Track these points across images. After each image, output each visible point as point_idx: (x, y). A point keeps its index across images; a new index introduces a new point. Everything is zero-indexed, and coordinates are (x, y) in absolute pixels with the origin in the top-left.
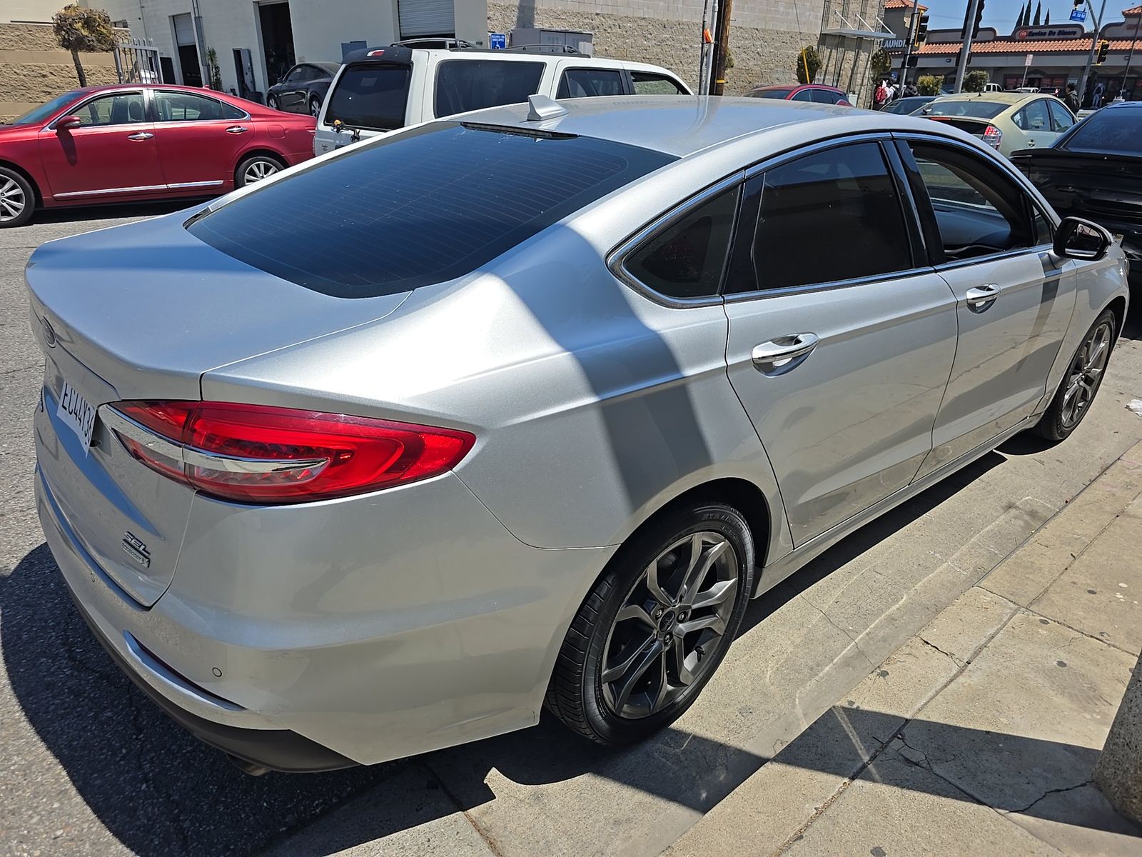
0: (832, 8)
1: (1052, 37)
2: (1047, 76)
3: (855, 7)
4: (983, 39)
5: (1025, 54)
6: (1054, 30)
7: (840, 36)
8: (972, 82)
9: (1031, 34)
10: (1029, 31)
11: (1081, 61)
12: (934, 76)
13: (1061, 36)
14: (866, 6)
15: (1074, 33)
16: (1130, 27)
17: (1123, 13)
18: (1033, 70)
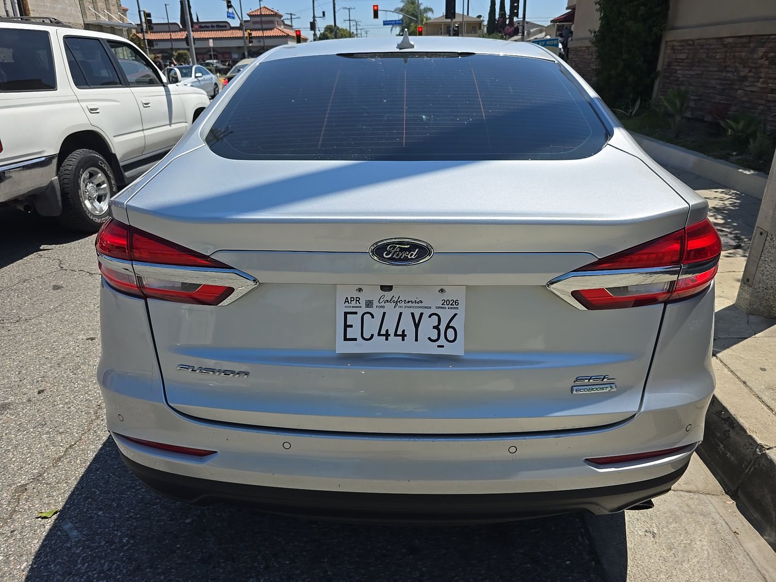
0: (86, 5)
1: (213, 29)
2: (220, 53)
3: (101, 5)
4: (174, 30)
5: (208, 39)
6: (214, 24)
7: (98, 25)
8: (181, 58)
9: (201, 27)
10: (199, 25)
11: (240, 43)
12: (154, 54)
13: (219, 28)
14: (109, 5)
15: (226, 26)
16: (255, 23)
17: (248, 15)
18: (214, 49)
